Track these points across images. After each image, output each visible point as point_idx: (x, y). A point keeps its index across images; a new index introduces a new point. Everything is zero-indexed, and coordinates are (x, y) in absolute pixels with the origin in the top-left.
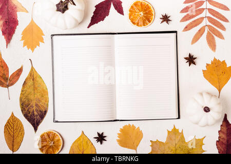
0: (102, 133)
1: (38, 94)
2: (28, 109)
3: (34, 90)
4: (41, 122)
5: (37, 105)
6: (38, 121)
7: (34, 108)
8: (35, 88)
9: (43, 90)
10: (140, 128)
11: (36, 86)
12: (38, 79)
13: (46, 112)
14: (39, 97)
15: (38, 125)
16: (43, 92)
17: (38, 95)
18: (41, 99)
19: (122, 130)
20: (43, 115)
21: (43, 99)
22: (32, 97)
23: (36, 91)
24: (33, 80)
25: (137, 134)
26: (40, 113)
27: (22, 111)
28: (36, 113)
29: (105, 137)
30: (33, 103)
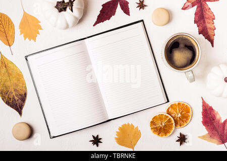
0: (98, 136)
1: (14, 79)
2: (8, 96)
3: (9, 77)
4: (24, 105)
5: (15, 90)
6: (21, 105)
7: (14, 94)
8: (9, 75)
9: (18, 74)
10: (139, 128)
11: (10, 72)
12: (10, 65)
13: (25, 94)
14: (15, 81)
15: (21, 108)
16: (18, 76)
17: (14, 81)
18: (18, 83)
19: (120, 129)
20: (23, 98)
21: (20, 83)
22: (8, 84)
23: (11, 77)
24: (6, 67)
25: (135, 133)
26: (20, 97)
27: (3, 99)
28: (16, 98)
29: (101, 139)
30: (12, 89)
